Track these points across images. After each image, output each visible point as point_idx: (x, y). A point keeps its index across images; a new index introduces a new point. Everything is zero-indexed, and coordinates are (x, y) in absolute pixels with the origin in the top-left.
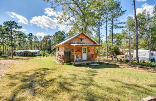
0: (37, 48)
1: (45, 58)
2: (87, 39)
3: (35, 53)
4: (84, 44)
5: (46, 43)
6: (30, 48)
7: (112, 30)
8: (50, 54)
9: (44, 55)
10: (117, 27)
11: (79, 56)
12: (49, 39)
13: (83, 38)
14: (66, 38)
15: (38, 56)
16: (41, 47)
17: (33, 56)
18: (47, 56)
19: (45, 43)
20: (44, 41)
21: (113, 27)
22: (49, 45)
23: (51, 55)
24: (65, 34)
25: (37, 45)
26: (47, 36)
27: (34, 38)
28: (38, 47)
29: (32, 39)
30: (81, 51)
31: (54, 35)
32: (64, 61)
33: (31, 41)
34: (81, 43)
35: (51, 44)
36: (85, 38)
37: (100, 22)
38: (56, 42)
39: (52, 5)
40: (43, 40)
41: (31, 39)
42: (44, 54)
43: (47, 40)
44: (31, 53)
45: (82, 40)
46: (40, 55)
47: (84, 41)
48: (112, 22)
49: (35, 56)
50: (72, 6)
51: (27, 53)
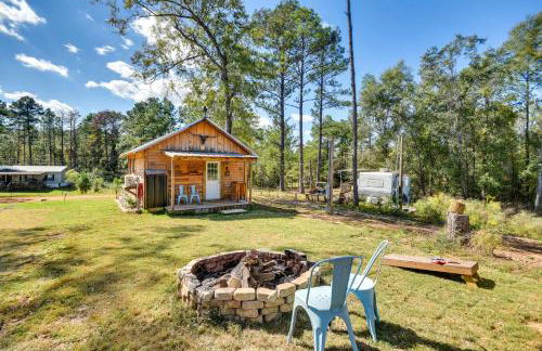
0: (58, 158)
1: (90, 195)
2: (220, 139)
3: (45, 176)
4: (212, 151)
5: (95, 139)
6: (22, 158)
7: (321, 109)
8: (111, 181)
9: (85, 187)
10: (335, 104)
11: (193, 187)
12: (109, 127)
13: (206, 134)
14: (179, 124)
15: (61, 188)
16: (73, 154)
17: (34, 190)
18: (96, 190)
19: (92, 138)
20: (90, 133)
21: (324, 102)
22: (110, 148)
23: (114, 185)
24: (172, 113)
25: (58, 147)
26: (101, 114)
27: (40, 118)
28: (62, 156)
29: (31, 120)
30: (202, 174)
31: (128, 113)
32: (142, 204)
33: (29, 128)
34: (203, 148)
35: (118, 146)
36: (213, 133)
37: (286, 82)
38: (138, 139)
39: (113, 14)
40: (85, 129)
41: (28, 121)
42: (86, 180)
43: (103, 129)
44: (26, 176)
45: (203, 139)
46: (70, 187)
47: (212, 143)
48: (321, 85)
49: (46, 189)
50: (190, 24)
51: (9, 177)
